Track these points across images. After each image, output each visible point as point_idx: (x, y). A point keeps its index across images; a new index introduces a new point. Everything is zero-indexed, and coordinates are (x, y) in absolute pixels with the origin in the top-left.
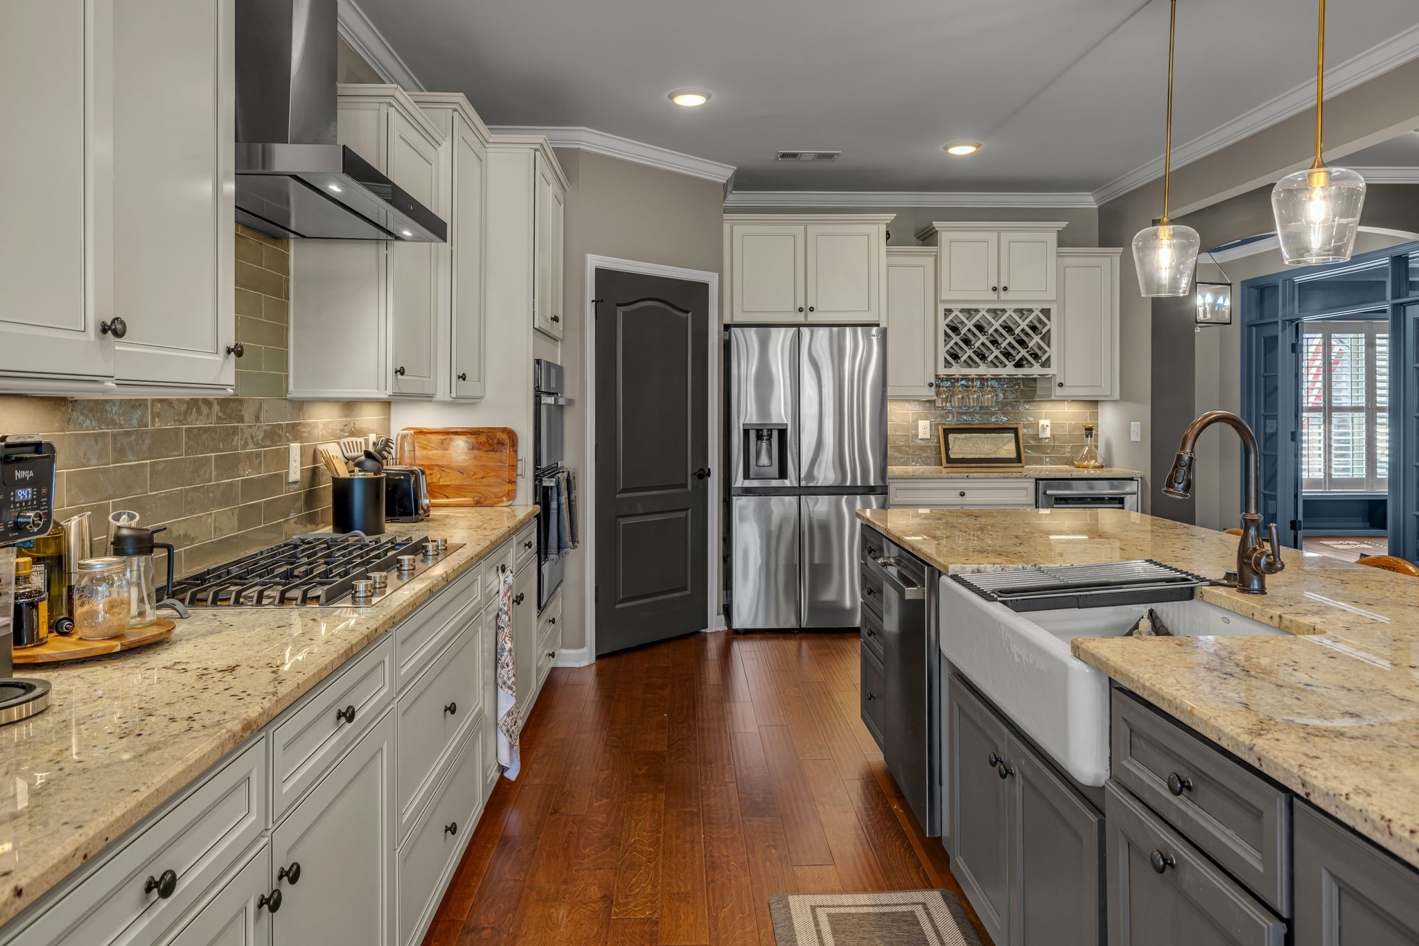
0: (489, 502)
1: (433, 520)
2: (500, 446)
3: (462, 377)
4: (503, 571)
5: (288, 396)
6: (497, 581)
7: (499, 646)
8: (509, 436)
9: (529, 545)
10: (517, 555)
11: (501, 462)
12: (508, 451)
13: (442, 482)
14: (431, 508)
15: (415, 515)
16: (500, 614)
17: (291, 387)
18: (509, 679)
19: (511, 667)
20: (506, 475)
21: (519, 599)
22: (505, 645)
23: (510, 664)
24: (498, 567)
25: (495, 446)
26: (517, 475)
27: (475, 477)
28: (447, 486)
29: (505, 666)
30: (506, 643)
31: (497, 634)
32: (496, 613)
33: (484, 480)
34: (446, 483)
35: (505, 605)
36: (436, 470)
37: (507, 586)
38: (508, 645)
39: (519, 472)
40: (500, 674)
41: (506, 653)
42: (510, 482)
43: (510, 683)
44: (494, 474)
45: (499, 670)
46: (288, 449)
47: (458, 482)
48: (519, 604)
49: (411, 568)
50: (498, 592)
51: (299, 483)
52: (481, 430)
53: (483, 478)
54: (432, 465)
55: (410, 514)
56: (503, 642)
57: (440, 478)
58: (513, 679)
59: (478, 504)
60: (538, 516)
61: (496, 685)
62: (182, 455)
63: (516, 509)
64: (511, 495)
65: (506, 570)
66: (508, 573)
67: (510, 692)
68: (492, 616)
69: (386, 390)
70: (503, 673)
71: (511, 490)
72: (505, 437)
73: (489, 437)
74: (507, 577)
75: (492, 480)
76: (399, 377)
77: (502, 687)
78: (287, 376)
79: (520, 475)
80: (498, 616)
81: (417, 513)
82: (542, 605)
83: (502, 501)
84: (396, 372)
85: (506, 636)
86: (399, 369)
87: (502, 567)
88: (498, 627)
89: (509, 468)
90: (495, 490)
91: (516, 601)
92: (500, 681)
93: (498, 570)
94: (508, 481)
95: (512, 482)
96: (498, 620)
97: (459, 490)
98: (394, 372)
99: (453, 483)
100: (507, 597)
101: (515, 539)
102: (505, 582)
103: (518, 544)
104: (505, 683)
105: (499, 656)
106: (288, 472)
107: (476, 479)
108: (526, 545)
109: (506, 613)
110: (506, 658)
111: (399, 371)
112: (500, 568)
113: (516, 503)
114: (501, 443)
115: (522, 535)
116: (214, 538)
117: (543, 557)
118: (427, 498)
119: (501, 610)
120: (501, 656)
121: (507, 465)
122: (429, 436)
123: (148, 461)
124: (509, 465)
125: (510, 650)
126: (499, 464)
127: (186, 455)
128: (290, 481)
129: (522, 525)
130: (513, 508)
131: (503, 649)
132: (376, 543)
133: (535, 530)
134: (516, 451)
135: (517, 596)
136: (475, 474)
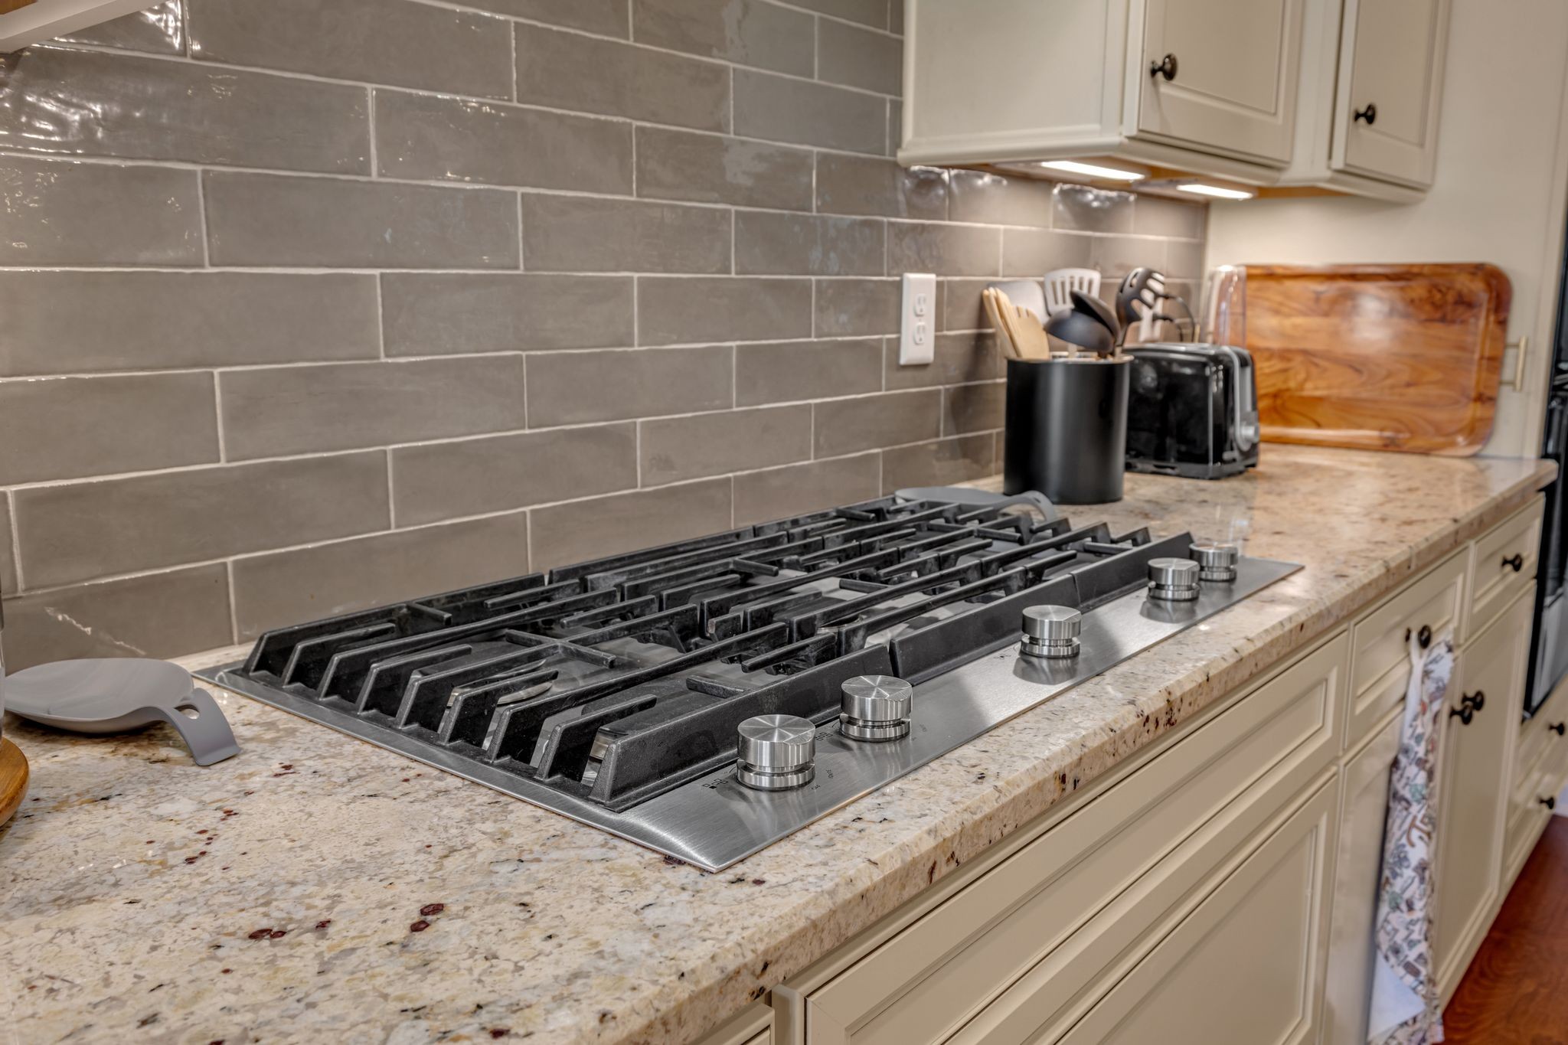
0: (1420, 442)
1: (1268, 477)
2: (1461, 309)
3: (1364, 115)
4: (1425, 643)
5: (901, 155)
6: (1402, 669)
7: (1391, 846)
8: (1489, 285)
9: (1516, 563)
10: (1475, 590)
11: (1462, 348)
12: (1482, 323)
13: (1310, 390)
14: (1262, 446)
15: (1214, 462)
16: (1403, 760)
17: (908, 133)
18: (1412, 944)
19: (1418, 914)
20: (1471, 380)
21: (1470, 707)
22: (1408, 848)
23: (1418, 905)
24: (1409, 632)
25: (1449, 308)
26: (1501, 383)
27: (1389, 382)
28: (1320, 399)
29: (1404, 907)
30: (1413, 845)
31: (1388, 811)
32: (1389, 758)
33: (1412, 391)
34: (1318, 393)
35: (1418, 739)
36: (1297, 361)
37: (1431, 686)
38: (1418, 852)
39: (1507, 374)
40: (1386, 921)
41: (1408, 873)
42: (1480, 398)
43: (1412, 955)
44: (1437, 376)
45: (1384, 909)
46: (899, 286)
47: (1347, 392)
48: (1467, 720)
49: (1064, 651)
50: (1404, 698)
51: (929, 369)
52: (1415, 270)
53: (1409, 385)
54: (1289, 351)
55: (1203, 459)
56: (1404, 841)
57: (1306, 380)
58: (1422, 947)
59: (1389, 446)
60: (1549, 490)
61: (1373, 947)
62: (517, 268)
63: (1488, 467)
64: (1479, 432)
65: (1433, 643)
66: (1438, 649)
67: (1410, 979)
68: (1377, 765)
69: (1121, 122)
70: (1394, 922)
71: (1481, 420)
72: (1477, 288)
73: (1435, 287)
74: (1435, 661)
75: (1433, 391)
76: (1165, 88)
77: (1387, 958)
78: (898, 107)
79: (1512, 383)
80: (1395, 764)
81: (1218, 458)
82: (1535, 702)
83: (1453, 444)
84: (1154, 72)
85: (1413, 825)
86: (1160, 63)
87: (1421, 633)
88: (1393, 795)
89: (1480, 365)
90: (1440, 416)
91: (1461, 713)
92: (1383, 939)
93: (1408, 638)
94: (1473, 394)
95: (1486, 398)
96: (1396, 777)
97: (1347, 411)
98: (1147, 74)
99: (1334, 392)
100: (1429, 716)
101: (1473, 551)
102: (1426, 674)
103: (1484, 561)
104: (1396, 951)
105: (1387, 873)
106: (899, 340)
107: (1392, 387)
108: (1505, 562)
109: (1421, 763)
110: (1405, 882)
111: (1161, 69)
112: (1414, 636)
113: (1490, 450)
114: (1465, 302)
115: (1496, 539)
116: (643, 486)
117: (1550, 585)
118: (1249, 424)
119: (1406, 751)
120: (1395, 875)
121: (1476, 356)
122: (1289, 284)
123: (377, 272)
124: (1482, 358)
125: (1422, 867)
126: (1456, 353)
127: (526, 269)
128: (903, 361)
129: (1501, 510)
130: (1483, 463)
131: (1402, 860)
132: (1055, 533)
133: (1537, 525)
134: (1503, 323)
135: (1465, 699)
136: (1389, 375)
